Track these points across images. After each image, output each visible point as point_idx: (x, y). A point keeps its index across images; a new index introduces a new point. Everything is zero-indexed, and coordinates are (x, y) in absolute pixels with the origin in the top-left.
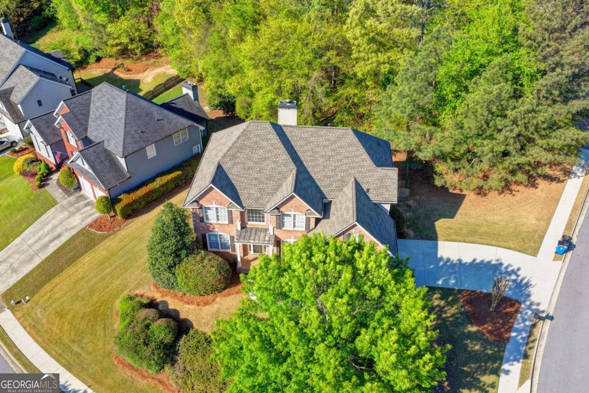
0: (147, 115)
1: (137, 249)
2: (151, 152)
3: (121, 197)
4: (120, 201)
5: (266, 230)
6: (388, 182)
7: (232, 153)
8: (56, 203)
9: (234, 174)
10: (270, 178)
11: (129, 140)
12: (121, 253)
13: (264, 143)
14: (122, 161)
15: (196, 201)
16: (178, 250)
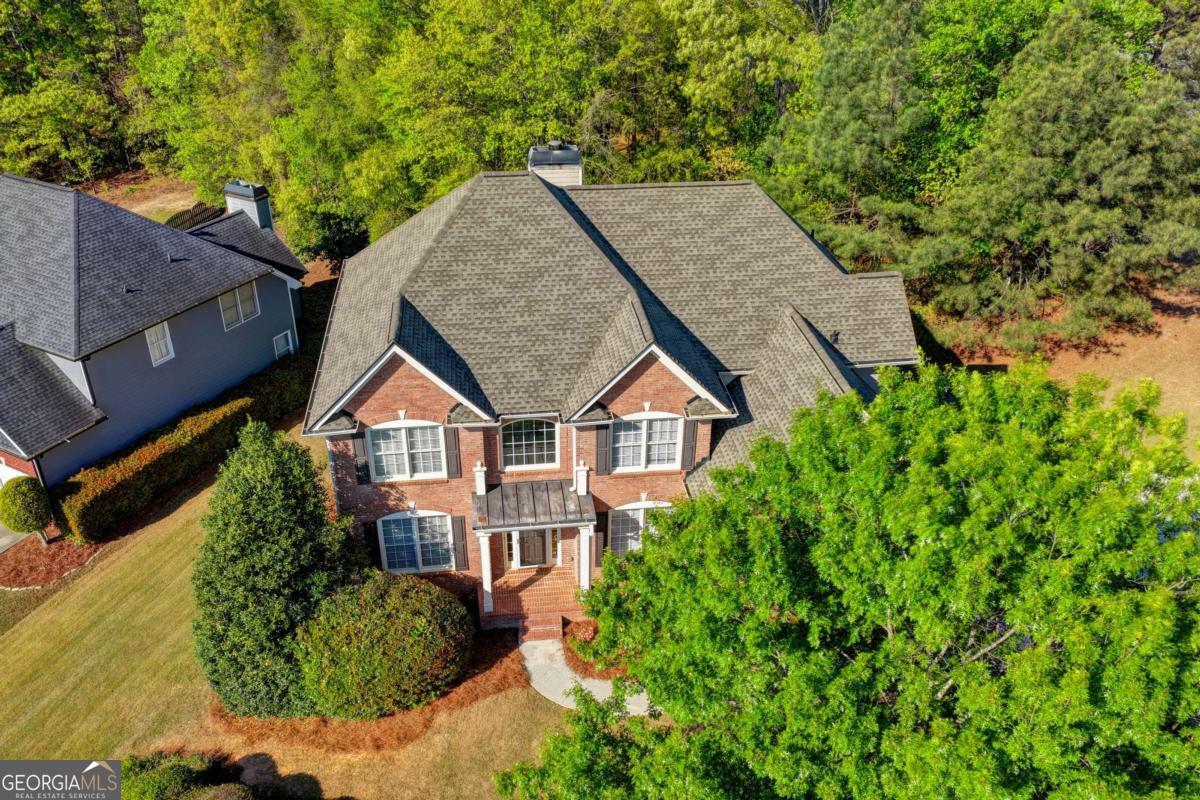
1: (143, 618)
2: (160, 346)
3: (79, 477)
4: (76, 487)
5: (563, 484)
6: (884, 310)
7: (437, 266)
9: (448, 323)
10: (561, 324)
11: (92, 312)
12: (90, 639)
13: (528, 231)
14: (75, 375)
15: (343, 413)
16: (304, 572)
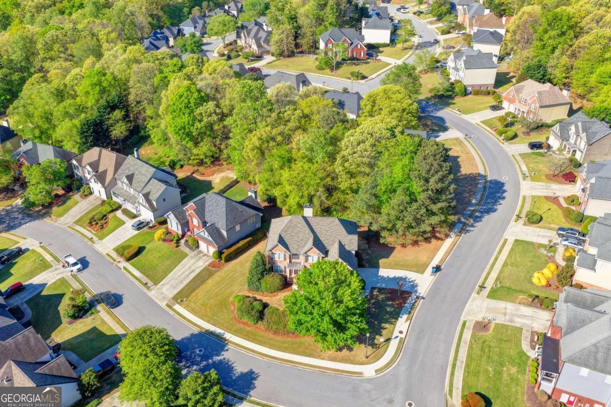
0: (236, 209)
1: (235, 276)
2: (238, 228)
3: (224, 251)
4: (223, 253)
5: (300, 263)
6: (353, 241)
7: (285, 231)
8: (188, 255)
9: (286, 239)
10: (302, 240)
11: (228, 223)
12: (227, 278)
13: (299, 225)
14: (225, 233)
15: (271, 250)
16: (263, 271)
